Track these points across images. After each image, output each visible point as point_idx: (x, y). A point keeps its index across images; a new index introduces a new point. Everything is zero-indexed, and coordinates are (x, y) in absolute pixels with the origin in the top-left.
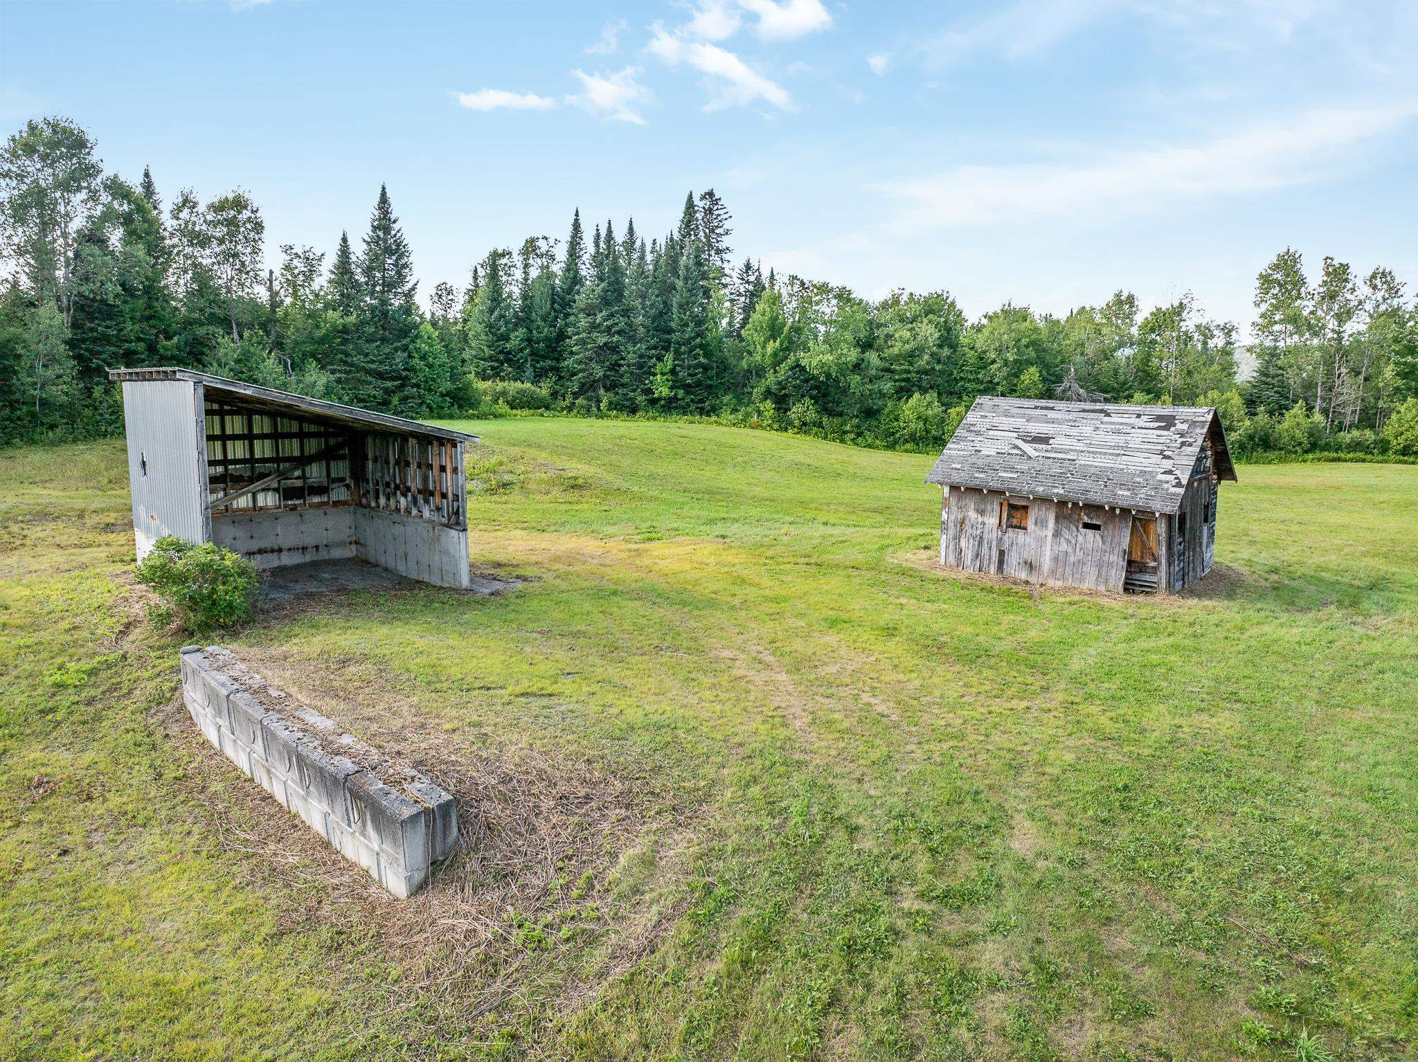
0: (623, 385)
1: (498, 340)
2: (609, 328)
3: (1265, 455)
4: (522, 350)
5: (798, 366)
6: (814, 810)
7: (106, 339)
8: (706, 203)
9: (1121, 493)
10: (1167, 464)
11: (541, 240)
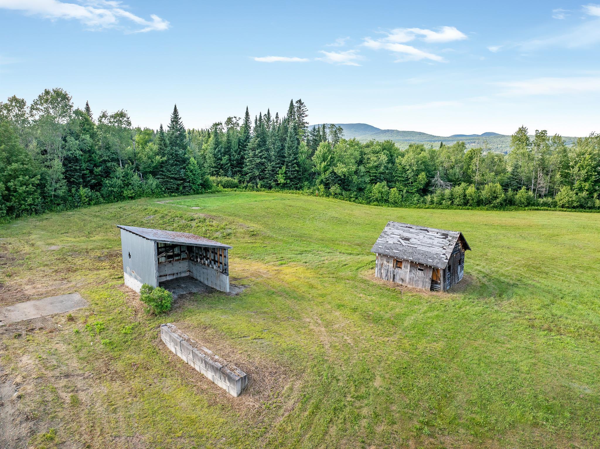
0: (266, 178)
1: (218, 160)
2: (261, 156)
3: (510, 207)
4: (227, 164)
5: (333, 172)
6: (329, 375)
7: (76, 170)
8: (298, 105)
9: (429, 260)
10: (444, 251)
11: (234, 118)
